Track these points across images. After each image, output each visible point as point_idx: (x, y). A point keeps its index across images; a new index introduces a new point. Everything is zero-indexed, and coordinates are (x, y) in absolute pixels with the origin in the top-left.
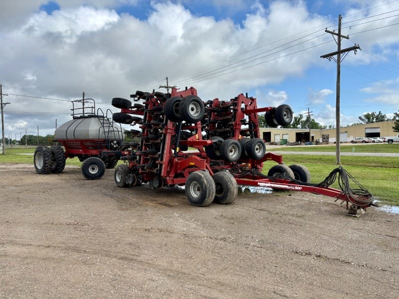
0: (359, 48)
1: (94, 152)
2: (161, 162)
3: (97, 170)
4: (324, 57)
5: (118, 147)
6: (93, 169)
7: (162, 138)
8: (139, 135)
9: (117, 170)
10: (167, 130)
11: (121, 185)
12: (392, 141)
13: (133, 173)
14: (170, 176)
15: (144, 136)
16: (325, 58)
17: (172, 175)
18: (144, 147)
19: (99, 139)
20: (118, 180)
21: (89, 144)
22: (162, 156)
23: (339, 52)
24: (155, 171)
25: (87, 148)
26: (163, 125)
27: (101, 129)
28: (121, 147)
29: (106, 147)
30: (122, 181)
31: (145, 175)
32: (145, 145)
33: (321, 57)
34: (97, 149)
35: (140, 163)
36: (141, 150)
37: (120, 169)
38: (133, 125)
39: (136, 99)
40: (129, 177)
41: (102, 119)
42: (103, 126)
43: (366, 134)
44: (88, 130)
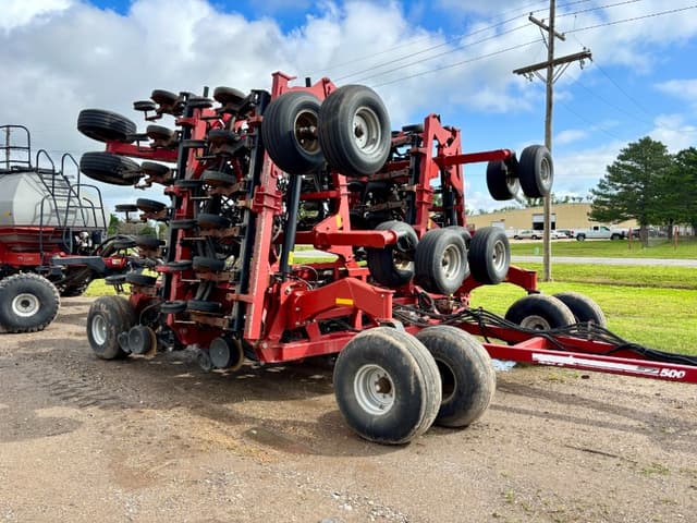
0: (589, 56)
1: (28, 259)
2: (244, 297)
3: (37, 308)
4: (520, 72)
5: (92, 248)
6: (25, 304)
7: (246, 221)
8: (163, 214)
9: (95, 314)
10: (260, 198)
11: (107, 353)
12: (584, 236)
13: (144, 325)
14: (270, 337)
15: (178, 217)
16: (522, 75)
17: (276, 335)
18: (179, 249)
19: (41, 226)
20: (100, 341)
21: (14, 238)
22: (244, 278)
23: (551, 64)
24: (222, 323)
25: (9, 249)
26: (248, 185)
27: (46, 201)
28: (101, 248)
29: (62, 248)
30: (112, 343)
31: (184, 331)
32: (184, 244)
33: (515, 72)
34: (38, 251)
35: (167, 296)
36: (172, 258)
37: (104, 310)
38: (142, 188)
39: (152, 114)
40: (135, 333)
41: (50, 176)
42: (53, 195)
43: (535, 224)
44: (11, 203)
